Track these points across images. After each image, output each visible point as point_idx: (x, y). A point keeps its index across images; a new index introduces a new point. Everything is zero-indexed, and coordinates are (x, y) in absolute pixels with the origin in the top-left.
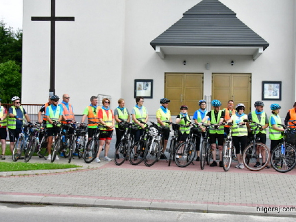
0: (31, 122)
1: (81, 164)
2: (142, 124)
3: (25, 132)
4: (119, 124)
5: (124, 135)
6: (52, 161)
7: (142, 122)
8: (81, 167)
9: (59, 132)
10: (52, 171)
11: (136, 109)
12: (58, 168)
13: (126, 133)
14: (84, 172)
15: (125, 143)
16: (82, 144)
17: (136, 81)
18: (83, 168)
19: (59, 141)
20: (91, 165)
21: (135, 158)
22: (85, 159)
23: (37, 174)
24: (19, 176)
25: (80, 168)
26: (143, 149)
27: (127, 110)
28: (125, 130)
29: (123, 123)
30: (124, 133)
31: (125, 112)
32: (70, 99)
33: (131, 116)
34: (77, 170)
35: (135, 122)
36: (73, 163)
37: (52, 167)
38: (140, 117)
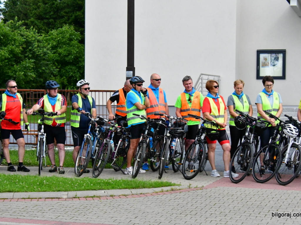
0: (101, 117)
1: (177, 180)
2: (273, 120)
3: (93, 132)
4: (236, 119)
5: (244, 136)
6: (134, 176)
7: (272, 116)
8: (179, 185)
9: (144, 133)
10: (134, 191)
11: (263, 95)
12: (144, 187)
13: (247, 134)
14: (182, 194)
15: (247, 149)
16: (179, 151)
17: (259, 52)
18: (181, 187)
19: (145, 145)
20: (193, 183)
21: (262, 172)
22: (183, 173)
23: (112, 196)
24: (86, 197)
25: (178, 188)
26: (275, 158)
27: (248, 98)
28: (246, 129)
29: (243, 118)
30: (244, 134)
31: (244, 101)
32: (161, 81)
33: (255, 107)
34: (172, 190)
35: (262, 116)
36: (165, 179)
37: (134, 186)
38: (270, 108)
